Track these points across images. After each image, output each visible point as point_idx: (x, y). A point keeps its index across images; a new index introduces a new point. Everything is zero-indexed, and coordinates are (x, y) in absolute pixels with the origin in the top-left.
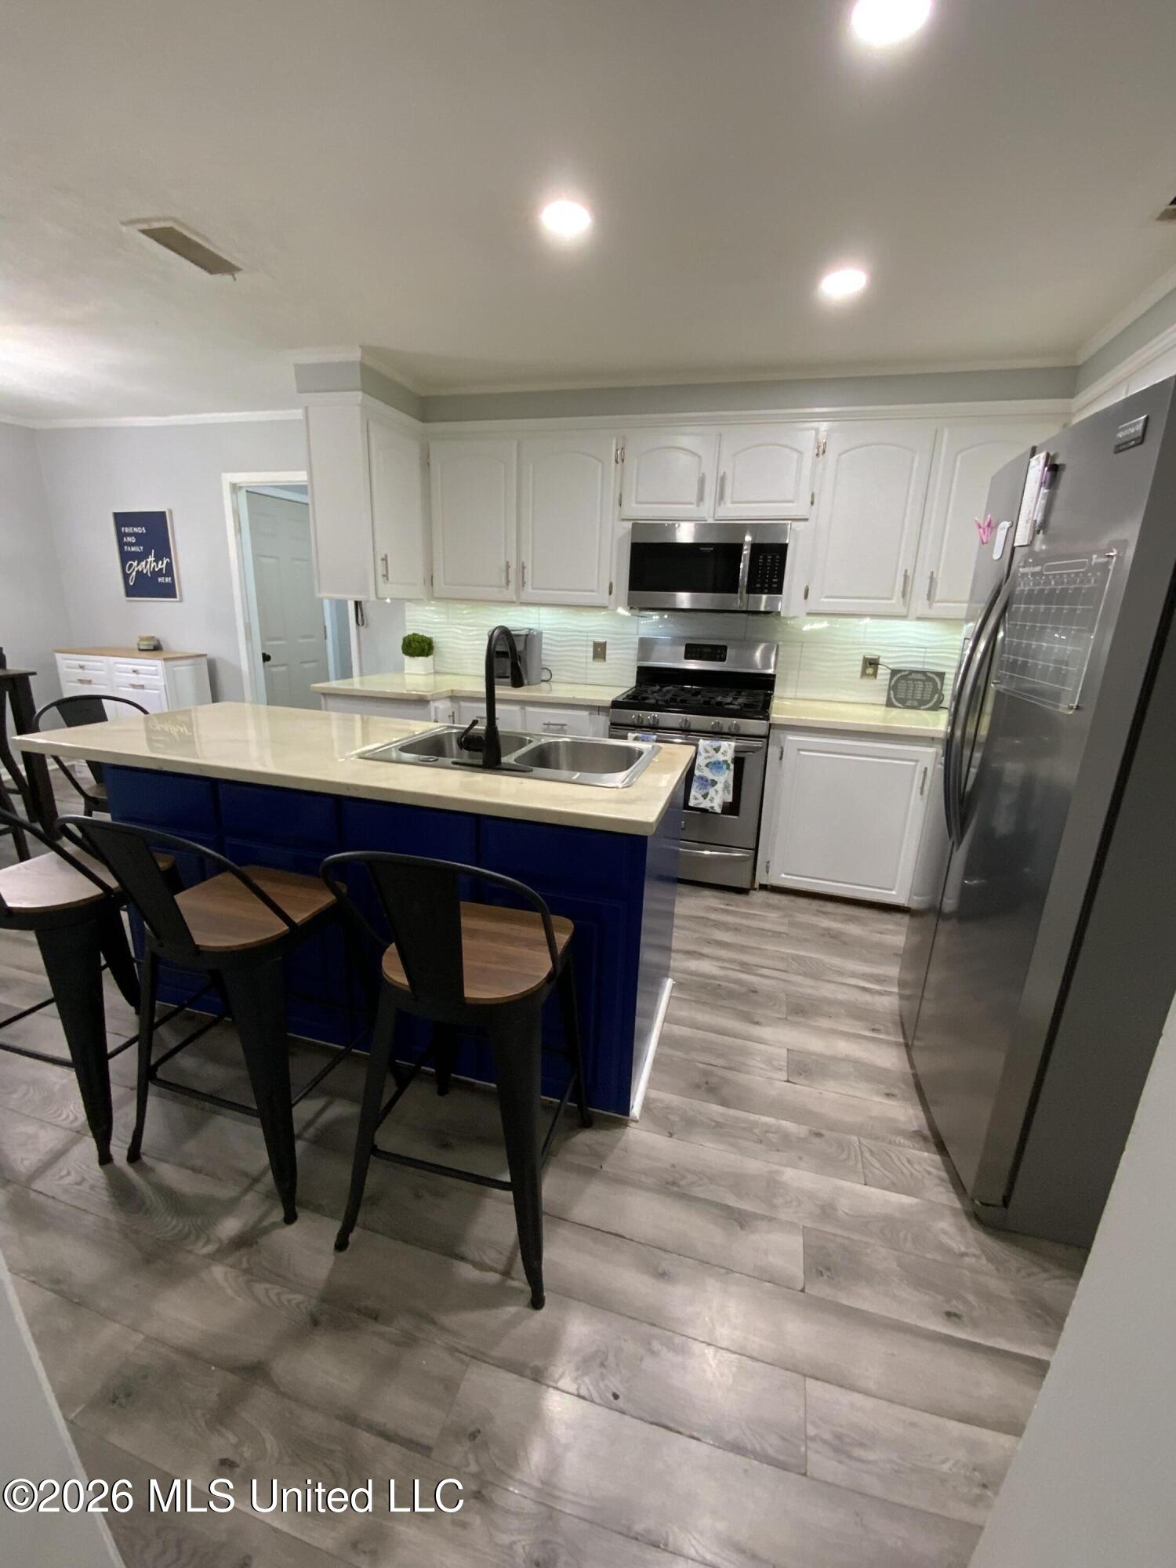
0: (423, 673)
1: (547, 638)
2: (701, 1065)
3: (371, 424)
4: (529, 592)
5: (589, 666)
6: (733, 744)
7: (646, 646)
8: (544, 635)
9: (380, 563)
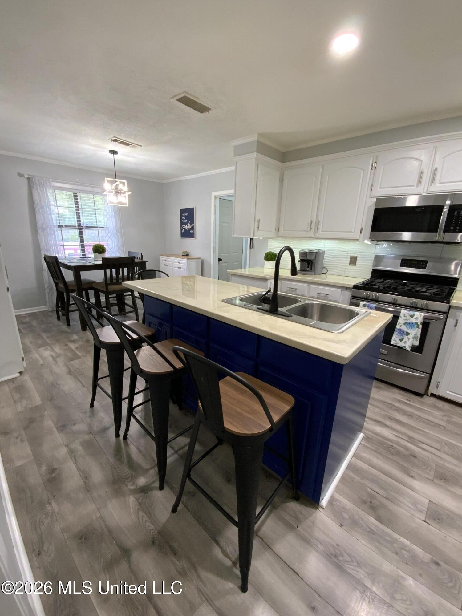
0: (271, 268)
1: (327, 254)
2: (369, 490)
3: (259, 165)
4: (320, 233)
5: (347, 267)
6: (423, 314)
7: (378, 259)
8: (325, 253)
9: (257, 223)
